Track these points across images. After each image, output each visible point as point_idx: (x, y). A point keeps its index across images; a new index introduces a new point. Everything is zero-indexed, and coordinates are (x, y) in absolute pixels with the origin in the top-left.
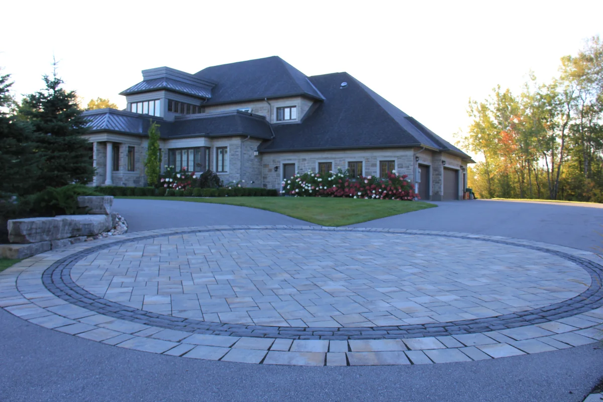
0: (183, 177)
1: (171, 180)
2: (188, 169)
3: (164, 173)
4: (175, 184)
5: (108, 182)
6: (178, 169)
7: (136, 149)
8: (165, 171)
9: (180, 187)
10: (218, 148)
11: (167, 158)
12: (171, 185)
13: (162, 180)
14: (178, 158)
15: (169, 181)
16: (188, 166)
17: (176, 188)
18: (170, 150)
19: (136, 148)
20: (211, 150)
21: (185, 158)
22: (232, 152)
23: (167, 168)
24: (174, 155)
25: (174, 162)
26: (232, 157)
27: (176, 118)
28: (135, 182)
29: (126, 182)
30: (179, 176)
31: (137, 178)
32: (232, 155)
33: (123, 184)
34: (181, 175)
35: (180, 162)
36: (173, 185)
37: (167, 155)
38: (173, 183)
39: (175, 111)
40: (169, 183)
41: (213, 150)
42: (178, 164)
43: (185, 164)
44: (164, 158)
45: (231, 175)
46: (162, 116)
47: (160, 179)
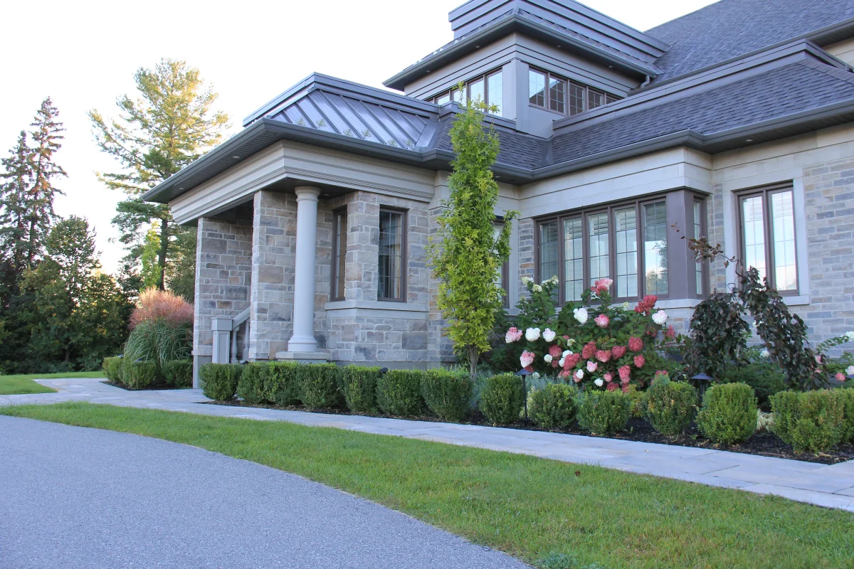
0: (602, 321)
1: (549, 336)
2: (614, 288)
3: (522, 305)
4: (566, 353)
5: (299, 346)
6: (573, 292)
7: (413, 218)
8: (527, 297)
9: (591, 367)
10: (742, 195)
11: (530, 254)
12: (548, 358)
13: (511, 337)
14: (572, 247)
15: (541, 340)
16: (613, 273)
17: (574, 369)
18: (541, 220)
19: (410, 214)
20: (711, 203)
21: (599, 246)
22: (822, 202)
23: (530, 285)
24: (558, 239)
25: (559, 265)
26: (825, 222)
27: (557, 127)
28: (406, 342)
29: (368, 343)
30: (581, 315)
31: (416, 326)
32: (820, 216)
33: (360, 349)
34: (593, 315)
35: (580, 265)
36: (556, 359)
37: (531, 243)
38: (559, 345)
39: (553, 107)
40: (541, 346)
41: (720, 204)
42: (573, 271)
43: (600, 269)
44: (520, 253)
45: (820, 308)
46: (511, 117)
47: (505, 330)
